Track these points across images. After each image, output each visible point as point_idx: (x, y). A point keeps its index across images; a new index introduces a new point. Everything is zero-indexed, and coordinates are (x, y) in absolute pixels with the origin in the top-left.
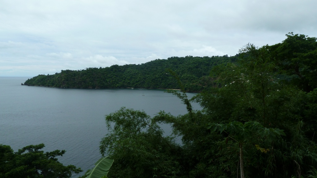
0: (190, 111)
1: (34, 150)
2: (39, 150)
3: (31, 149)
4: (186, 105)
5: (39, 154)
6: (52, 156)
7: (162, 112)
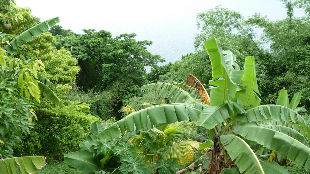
0: (291, 17)
1: (128, 37)
2: (132, 38)
3: (126, 36)
4: (287, 9)
5: (133, 41)
6: (143, 45)
7: (258, 15)
